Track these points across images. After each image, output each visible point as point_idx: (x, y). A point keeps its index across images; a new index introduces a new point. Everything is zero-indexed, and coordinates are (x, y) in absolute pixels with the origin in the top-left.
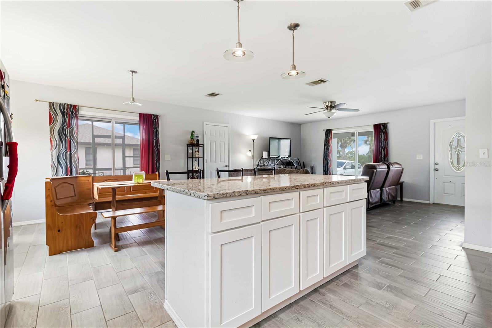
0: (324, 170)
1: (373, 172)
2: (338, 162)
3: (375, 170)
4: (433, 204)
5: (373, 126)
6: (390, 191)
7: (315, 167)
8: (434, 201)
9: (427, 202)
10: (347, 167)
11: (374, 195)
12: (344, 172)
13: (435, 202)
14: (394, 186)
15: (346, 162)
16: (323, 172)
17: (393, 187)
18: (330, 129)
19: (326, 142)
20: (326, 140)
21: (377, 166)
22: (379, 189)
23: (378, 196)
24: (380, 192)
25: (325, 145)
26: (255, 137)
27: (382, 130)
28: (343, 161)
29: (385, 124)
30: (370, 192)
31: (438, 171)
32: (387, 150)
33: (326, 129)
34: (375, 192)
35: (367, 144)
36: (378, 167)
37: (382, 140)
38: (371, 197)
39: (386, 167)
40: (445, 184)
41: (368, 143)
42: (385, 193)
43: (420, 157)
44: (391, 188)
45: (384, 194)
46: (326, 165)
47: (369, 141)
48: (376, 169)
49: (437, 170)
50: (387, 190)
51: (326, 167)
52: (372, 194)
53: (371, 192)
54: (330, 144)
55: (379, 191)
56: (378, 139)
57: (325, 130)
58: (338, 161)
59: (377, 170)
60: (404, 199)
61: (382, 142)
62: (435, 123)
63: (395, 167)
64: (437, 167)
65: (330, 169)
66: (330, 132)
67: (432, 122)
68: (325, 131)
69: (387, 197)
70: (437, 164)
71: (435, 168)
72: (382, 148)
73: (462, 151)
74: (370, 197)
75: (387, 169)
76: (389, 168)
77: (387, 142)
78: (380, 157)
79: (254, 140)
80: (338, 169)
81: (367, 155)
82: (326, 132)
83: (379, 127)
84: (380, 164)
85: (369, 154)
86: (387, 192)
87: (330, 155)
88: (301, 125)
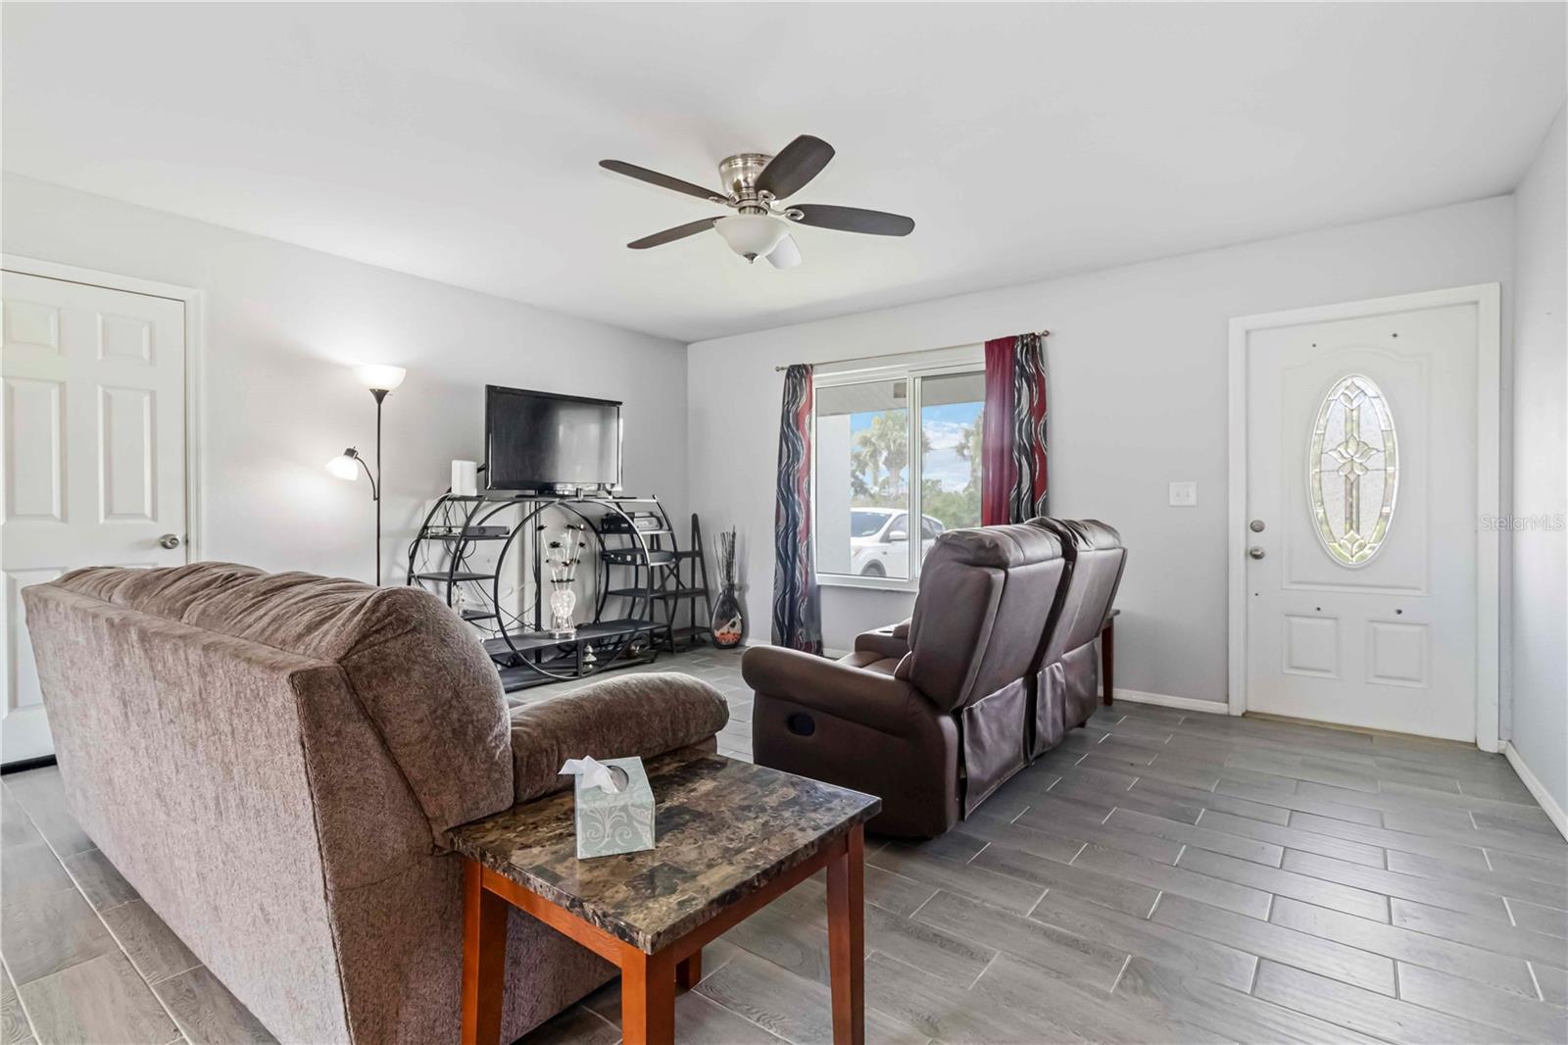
0: (779, 555)
1: (988, 585)
2: (853, 513)
3: (1002, 575)
4: (1243, 715)
5: (982, 348)
6: (1071, 678)
7: (743, 537)
8: (1246, 705)
9: (1218, 708)
10: (893, 534)
11: (994, 726)
12: (885, 553)
13: (1252, 708)
14: (1085, 645)
15: (890, 516)
16: (777, 564)
17: (1081, 651)
18: (804, 366)
19: (789, 425)
20: (789, 412)
21: (1012, 543)
22: (1019, 681)
23: (1014, 727)
24: (1022, 696)
25: (784, 437)
26: (388, 377)
27: (1022, 368)
28: (882, 511)
29: (1034, 337)
30: (970, 711)
31: (1258, 561)
32: (1044, 459)
33: (788, 366)
34: (996, 704)
35: (964, 456)
36: (1013, 554)
37: (1020, 414)
38: (977, 742)
39: (1058, 548)
40: (1294, 620)
41: (966, 452)
42: (1049, 694)
43: (1185, 494)
44: (1073, 657)
45: (1044, 706)
46: (787, 528)
47: (968, 448)
48: (1003, 565)
49: (1257, 557)
50: (1059, 676)
51: (787, 536)
52: (981, 720)
53: (977, 712)
54: (804, 434)
55: (1018, 692)
56: (1007, 408)
57: (783, 369)
58: (854, 510)
59: (1010, 570)
60: (1120, 693)
61: (1022, 421)
62: (1248, 333)
63: (1097, 546)
64: (1257, 541)
65: (804, 549)
66: (802, 376)
67: (1237, 326)
68: (786, 371)
69: (1059, 714)
70: (1257, 528)
71: (1252, 546)
72: (1022, 449)
73: (1368, 465)
74: (967, 748)
75: (1061, 562)
76: (1069, 554)
77: (1042, 422)
78: (1014, 494)
79: (380, 395)
80: (855, 542)
81: (966, 493)
82: (788, 376)
83: (1008, 353)
84: (1023, 534)
85: (972, 490)
86: (1059, 691)
87: (805, 485)
88: (690, 347)
